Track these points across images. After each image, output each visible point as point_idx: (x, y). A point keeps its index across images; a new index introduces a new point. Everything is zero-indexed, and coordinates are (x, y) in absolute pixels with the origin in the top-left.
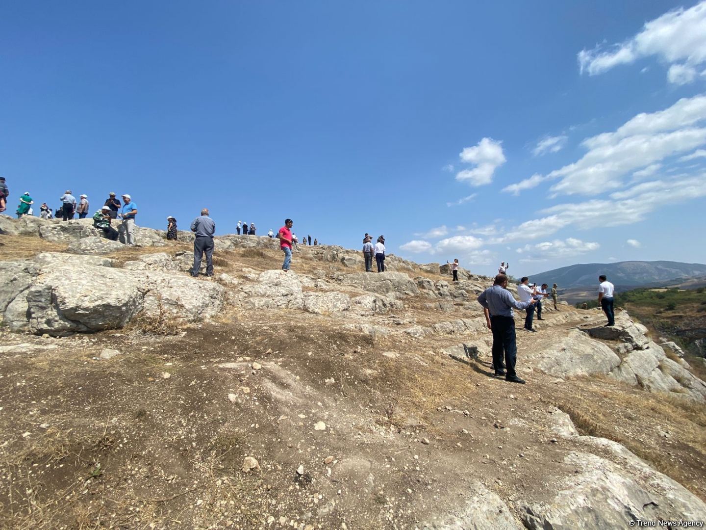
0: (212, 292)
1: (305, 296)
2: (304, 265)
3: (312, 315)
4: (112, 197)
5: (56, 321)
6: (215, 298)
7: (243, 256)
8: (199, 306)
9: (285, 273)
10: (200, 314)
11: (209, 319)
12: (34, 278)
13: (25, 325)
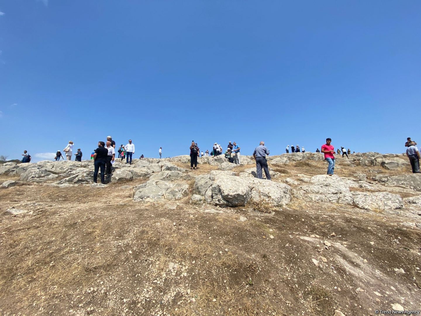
0: (284, 190)
1: (353, 195)
2: (344, 170)
3: (363, 211)
4: (230, 143)
5: (221, 200)
6: (286, 193)
7: (296, 166)
8: (278, 198)
9: (330, 177)
10: (279, 202)
11: (285, 206)
12: (213, 182)
13: (211, 201)
